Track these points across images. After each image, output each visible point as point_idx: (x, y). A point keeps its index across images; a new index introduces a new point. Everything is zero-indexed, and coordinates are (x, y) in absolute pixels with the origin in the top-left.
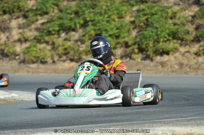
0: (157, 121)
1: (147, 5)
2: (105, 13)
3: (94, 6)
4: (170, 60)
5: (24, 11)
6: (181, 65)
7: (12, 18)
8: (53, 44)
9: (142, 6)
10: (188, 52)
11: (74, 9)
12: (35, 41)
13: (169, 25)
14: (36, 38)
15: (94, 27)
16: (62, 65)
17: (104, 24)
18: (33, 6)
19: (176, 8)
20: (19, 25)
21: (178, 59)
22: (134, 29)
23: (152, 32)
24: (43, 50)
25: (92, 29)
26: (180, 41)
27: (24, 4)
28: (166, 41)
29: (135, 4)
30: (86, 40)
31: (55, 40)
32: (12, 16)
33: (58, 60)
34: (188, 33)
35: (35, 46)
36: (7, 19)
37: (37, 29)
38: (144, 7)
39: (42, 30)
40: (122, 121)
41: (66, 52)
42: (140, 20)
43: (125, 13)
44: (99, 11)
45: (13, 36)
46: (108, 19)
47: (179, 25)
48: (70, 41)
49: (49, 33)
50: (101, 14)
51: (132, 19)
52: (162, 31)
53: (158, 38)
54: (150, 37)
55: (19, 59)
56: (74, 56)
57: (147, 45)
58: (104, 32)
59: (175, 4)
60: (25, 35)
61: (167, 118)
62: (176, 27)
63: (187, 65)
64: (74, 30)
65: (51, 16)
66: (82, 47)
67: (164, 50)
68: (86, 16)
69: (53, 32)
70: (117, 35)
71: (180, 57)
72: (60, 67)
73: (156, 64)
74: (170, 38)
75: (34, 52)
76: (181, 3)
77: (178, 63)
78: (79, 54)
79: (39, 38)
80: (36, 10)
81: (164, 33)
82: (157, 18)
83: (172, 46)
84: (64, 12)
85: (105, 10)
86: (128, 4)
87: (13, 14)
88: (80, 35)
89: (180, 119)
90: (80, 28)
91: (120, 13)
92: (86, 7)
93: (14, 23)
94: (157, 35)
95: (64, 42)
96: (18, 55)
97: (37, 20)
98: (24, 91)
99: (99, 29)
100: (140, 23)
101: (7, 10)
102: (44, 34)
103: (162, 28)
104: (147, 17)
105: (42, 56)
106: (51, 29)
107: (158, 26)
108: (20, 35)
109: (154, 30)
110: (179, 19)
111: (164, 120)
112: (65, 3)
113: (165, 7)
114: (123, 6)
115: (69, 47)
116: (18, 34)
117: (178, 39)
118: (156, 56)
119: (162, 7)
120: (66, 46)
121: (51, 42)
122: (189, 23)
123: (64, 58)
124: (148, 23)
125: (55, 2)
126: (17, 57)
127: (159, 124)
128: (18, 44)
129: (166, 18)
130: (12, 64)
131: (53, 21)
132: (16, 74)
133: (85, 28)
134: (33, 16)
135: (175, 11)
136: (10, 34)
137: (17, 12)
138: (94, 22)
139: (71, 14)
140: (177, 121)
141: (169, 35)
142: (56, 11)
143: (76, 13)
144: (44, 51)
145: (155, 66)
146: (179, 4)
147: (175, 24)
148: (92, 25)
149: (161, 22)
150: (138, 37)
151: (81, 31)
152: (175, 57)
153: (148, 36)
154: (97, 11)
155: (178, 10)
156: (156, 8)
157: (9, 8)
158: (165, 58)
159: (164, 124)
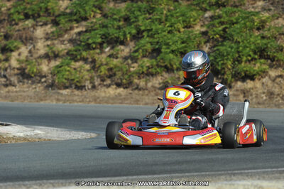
0: (236, 172)
1: (225, 9)
2: (166, 20)
3: (151, 11)
4: (256, 88)
5: (53, 15)
6: (271, 94)
7: (37, 25)
8: (94, 61)
9: (218, 12)
10: (280, 76)
11: (124, 14)
12: (69, 58)
13: (255, 38)
14: (71, 53)
15: (151, 40)
16: (105, 92)
17: (165, 36)
18: (66, 8)
19: (265, 15)
20: (47, 34)
21: (267, 85)
22: (205, 43)
23: (232, 48)
24: (79, 69)
25: (148, 42)
26: (269, 61)
27: (54, 5)
28: (249, 61)
29: (208, 8)
30: (140, 57)
31: (96, 57)
32: (37, 22)
33: (100, 84)
34: (282, 50)
35: (68, 65)
36: (30, 25)
37: (71, 41)
38: (221, 12)
39: (79, 43)
40: (189, 171)
41: (111, 73)
42: (214, 31)
43: (194, 21)
44: (158, 17)
45: (38, 49)
46: (170, 29)
47: (268, 38)
48: (117, 58)
49: (88, 47)
50: (160, 22)
51: (204, 29)
52: (245, 47)
53: (239, 57)
54: (228, 55)
55: (45, 82)
56: (121, 80)
57: (224, 66)
58: (164, 47)
59: (264, 9)
60: (54, 49)
61: (251, 169)
62: (265, 41)
63: (278, 95)
64: (122, 43)
65: (92, 23)
66: (134, 67)
67: (248, 73)
68: (140, 23)
69: (94, 46)
70: (182, 50)
71: (270, 83)
72: (103, 94)
73: (236, 93)
74: (256, 57)
75: (67, 73)
76: (272, 8)
77: (266, 91)
78: (130, 76)
79: (74, 53)
80: (71, 14)
81: (248, 49)
82: (238, 28)
83: (259, 67)
84: (109, 18)
85: (167, 16)
86: (198, 8)
87: (38, 20)
88: (131, 50)
89: (269, 170)
90: (131, 40)
91: (187, 20)
92: (140, 11)
93: (40, 32)
94: (238, 52)
95: (108, 60)
96: (45, 76)
97: (72, 28)
98: (53, 126)
99: (158, 42)
100: (215, 35)
101: (30, 13)
102: (80, 48)
103: (245, 42)
104: (224, 26)
105: (77, 78)
106: (90, 41)
107: (239, 40)
108: (47, 49)
109: (233, 45)
110: (269, 30)
111: (246, 171)
112: (111, 5)
113: (250, 13)
114: (192, 10)
115: (116, 66)
116: (44, 46)
117: (268, 58)
118: (236, 81)
119: (245, 13)
120: (112, 66)
121: (90, 60)
122: (282, 36)
123: (108, 82)
124: (226, 35)
125: (96, 3)
126: (43, 80)
127: (240, 177)
128: (45, 61)
129: (251, 29)
130: (35, 88)
131: (95, 30)
132: (42, 103)
133: (138, 41)
134: (66, 22)
135: (263, 19)
136: (34, 47)
137: (44, 16)
138: (150, 33)
139: (119, 21)
140: (264, 172)
141: (255, 53)
142: (99, 16)
143: (127, 19)
144: (80, 72)
145: (234, 95)
146: (270, 10)
147: (263, 37)
148: (148, 36)
149: (244, 34)
150: (212, 54)
151: (132, 44)
152: (263, 83)
153: (225, 54)
154: (155, 17)
155: (268, 18)
156: (237, 15)
157: (33, 10)
158: (249, 84)
159: (247, 176)
